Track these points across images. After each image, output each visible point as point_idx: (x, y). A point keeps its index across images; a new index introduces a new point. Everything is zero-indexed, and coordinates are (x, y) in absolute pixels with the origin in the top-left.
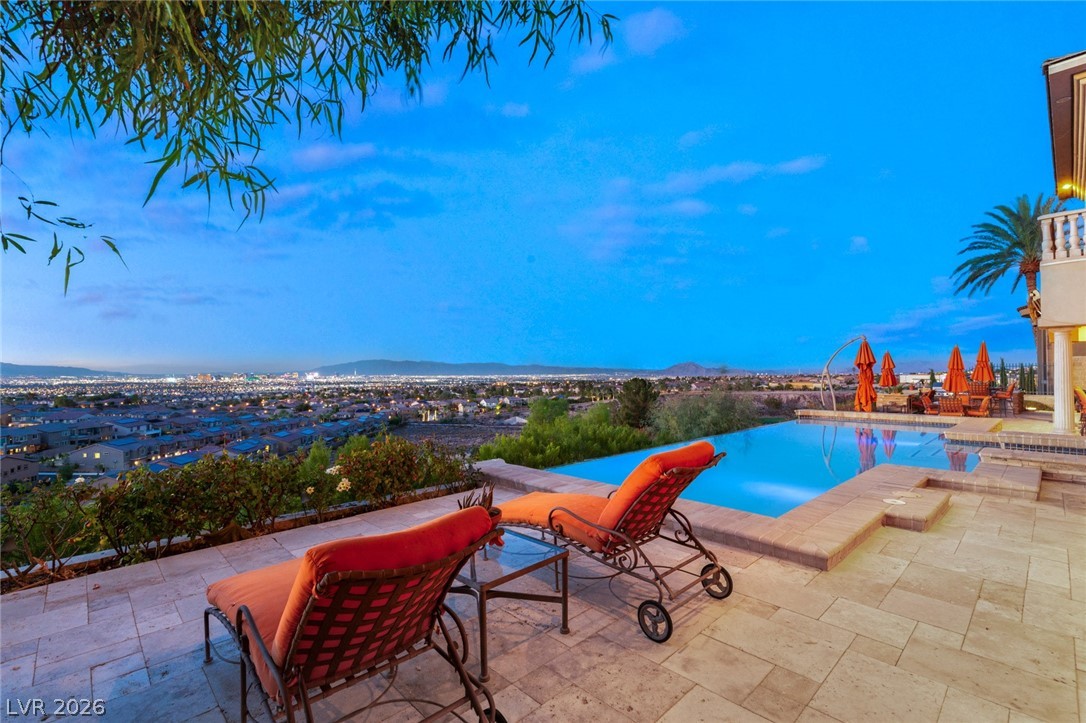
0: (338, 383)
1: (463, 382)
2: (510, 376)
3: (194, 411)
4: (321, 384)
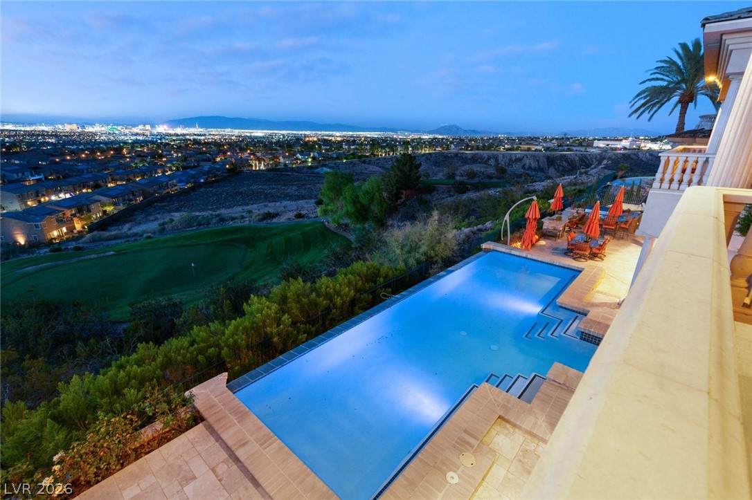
0: (184, 135)
1: (284, 137)
2: (319, 133)
3: (68, 158)
4: (171, 135)
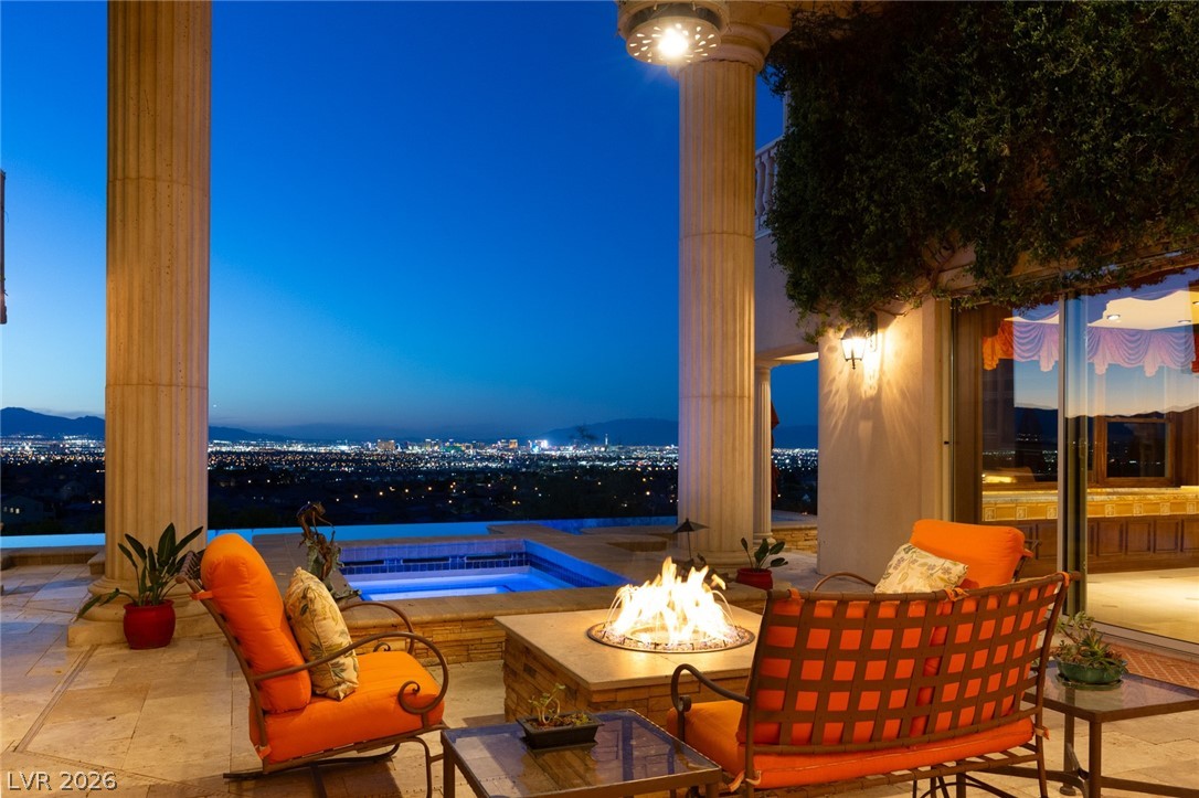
0: (577, 459)
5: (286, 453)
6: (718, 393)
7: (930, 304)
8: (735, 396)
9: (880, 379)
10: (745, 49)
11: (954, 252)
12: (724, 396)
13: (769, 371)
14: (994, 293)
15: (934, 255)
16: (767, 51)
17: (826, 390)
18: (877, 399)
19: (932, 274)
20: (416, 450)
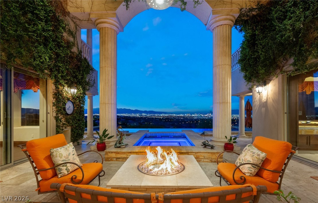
5: (173, 116)
6: (221, 102)
7: (280, 76)
8: (225, 103)
9: (267, 97)
10: (228, 21)
11: (287, 61)
12: (223, 103)
13: (244, 98)
14: (299, 70)
15: (281, 63)
16: (234, 21)
17: (254, 101)
18: (266, 102)
19: (280, 68)
20: (193, 115)
